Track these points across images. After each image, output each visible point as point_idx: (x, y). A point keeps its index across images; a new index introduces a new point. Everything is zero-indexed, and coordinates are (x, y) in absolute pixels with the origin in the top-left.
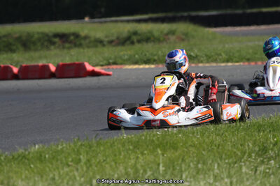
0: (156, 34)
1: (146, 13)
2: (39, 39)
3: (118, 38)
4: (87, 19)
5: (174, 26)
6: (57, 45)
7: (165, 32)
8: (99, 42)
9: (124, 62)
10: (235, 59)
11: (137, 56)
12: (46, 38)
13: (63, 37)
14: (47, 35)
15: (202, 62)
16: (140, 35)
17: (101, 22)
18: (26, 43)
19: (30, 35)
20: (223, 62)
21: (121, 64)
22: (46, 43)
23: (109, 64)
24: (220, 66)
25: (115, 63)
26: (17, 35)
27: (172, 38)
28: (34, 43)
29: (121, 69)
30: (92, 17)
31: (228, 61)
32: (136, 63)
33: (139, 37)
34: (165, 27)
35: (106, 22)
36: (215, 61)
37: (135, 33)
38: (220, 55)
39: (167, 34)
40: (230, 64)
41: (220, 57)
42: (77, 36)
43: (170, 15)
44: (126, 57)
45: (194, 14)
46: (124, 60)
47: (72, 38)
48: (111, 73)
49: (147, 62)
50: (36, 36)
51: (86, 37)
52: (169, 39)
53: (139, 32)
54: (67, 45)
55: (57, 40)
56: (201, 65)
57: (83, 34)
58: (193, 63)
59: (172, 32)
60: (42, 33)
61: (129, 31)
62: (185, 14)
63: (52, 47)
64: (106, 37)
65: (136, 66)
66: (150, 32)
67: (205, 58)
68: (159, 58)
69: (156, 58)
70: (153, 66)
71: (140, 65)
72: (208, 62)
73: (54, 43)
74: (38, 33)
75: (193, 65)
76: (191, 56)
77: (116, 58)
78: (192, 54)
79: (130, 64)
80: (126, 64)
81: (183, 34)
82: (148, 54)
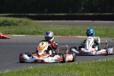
0: (15, 22)
7: (18, 21)
9: (12, 33)
11: (18, 31)
16: (8, 22)
21: (11, 34)
23: (6, 34)
25: (9, 34)
29: (11, 36)
32: (17, 34)
43: (17, 14)
44: (13, 31)
46: (13, 33)
49: (22, 34)
52: (19, 24)
53: (7, 21)
58: (40, 35)
59: (21, 22)
62: (23, 14)
65: (17, 35)
66: (12, 21)
68: (27, 33)
69: (25, 32)
70: (24, 36)
71: (19, 35)
75: (40, 36)
76: (39, 32)
77: (9, 31)
78: (40, 31)
79: (15, 34)
80: (13, 34)
81: (25, 23)
82: (22, 31)
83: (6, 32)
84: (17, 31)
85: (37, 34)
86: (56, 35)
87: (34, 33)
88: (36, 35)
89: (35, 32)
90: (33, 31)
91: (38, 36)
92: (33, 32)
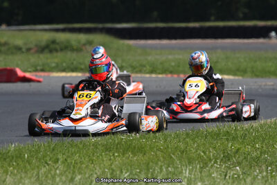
10: (158, 71)
11: (65, 65)
21: (49, 71)
24: (145, 77)
25: (43, 70)
29: (49, 75)
38: (145, 66)
40: (154, 76)
41: (145, 69)
44: (54, 65)
46: (52, 68)
48: (41, 80)
68: (85, 67)
69: (83, 67)
70: (80, 75)
71: (67, 72)
77: (43, 65)
79: (57, 72)
80: (53, 72)
82: (75, 62)
84: (62, 64)
86: (156, 74)
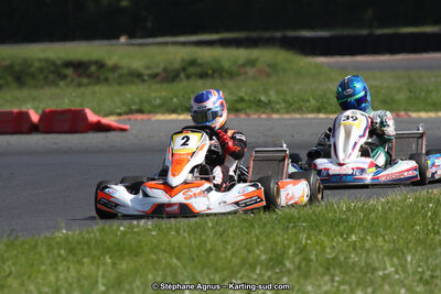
0: (226, 65)
1: (217, 31)
2: (41, 70)
3: (165, 70)
4: (123, 39)
5: (255, 53)
6: (68, 80)
7: (240, 62)
8: (136, 76)
9: (154, 110)
10: (329, 108)
11: (175, 100)
12: (52, 68)
13: (80, 67)
14: (54, 64)
15: (278, 111)
16: (200, 65)
17: (140, 45)
18: (20, 76)
19: (26, 64)
20: (312, 112)
21: (150, 112)
22: (51, 77)
23: (131, 112)
24: (307, 119)
25: (140, 111)
26: (7, 63)
27: (251, 71)
28: (33, 76)
29: (149, 119)
30: (132, 35)
31: (319, 110)
32: (174, 111)
33: (198, 70)
34: (241, 54)
35: (149, 44)
36: (299, 110)
37: (193, 63)
38: (308, 101)
39: (243, 65)
40: (322, 116)
41: (308, 104)
42: (101, 65)
43: (254, 35)
44: (158, 101)
45: (291, 34)
46: (155, 106)
47: (93, 68)
48: (127, 127)
50: (37, 64)
51: (115, 68)
52: (246, 73)
53: (199, 61)
54: (85, 81)
55: (69, 72)
56: (275, 116)
57: (110, 62)
58: (264, 112)
59: (251, 63)
60: (47, 60)
61: (183, 60)
62: (278, 34)
63: (62, 83)
64: (148, 68)
65: (174, 116)
66: (217, 61)
67: (283, 105)
71: (179, 114)
72: (287, 112)
73: (64, 77)
74: (39, 60)
75: (263, 116)
76: (260, 101)
77: (141, 101)
78: (263, 98)
79: (163, 113)
80: (156, 113)
81: (269, 66)
83: (129, 106)
84: (172, 99)
85: (249, 107)
86: (326, 113)
87: (239, 106)
88: (248, 111)
89: (242, 100)
90: (234, 98)
91: (256, 116)
92: (237, 101)
